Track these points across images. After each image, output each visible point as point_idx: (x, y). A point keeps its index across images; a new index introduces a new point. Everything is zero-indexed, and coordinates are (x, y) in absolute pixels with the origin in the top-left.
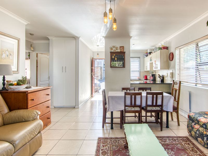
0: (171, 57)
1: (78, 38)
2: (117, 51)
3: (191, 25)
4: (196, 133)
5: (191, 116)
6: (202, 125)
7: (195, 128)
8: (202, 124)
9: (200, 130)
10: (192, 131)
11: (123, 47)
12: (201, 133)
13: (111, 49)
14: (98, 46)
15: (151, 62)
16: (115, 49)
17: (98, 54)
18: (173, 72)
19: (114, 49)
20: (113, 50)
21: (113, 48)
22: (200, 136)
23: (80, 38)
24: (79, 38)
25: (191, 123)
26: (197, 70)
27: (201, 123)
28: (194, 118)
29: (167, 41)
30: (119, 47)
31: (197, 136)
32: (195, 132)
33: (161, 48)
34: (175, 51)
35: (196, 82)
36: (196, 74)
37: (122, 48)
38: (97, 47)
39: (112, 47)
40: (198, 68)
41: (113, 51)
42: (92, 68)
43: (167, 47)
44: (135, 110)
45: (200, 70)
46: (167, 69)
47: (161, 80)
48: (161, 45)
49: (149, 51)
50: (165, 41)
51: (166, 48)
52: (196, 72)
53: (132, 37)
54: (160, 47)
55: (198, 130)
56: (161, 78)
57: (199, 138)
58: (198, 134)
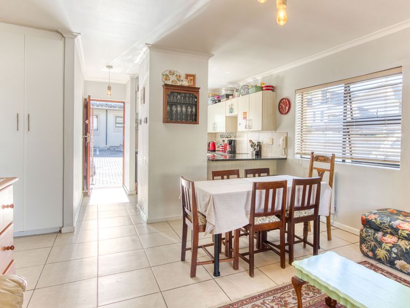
0: (284, 106)
1: (73, 36)
2: (179, 84)
3: (341, 49)
4: (389, 252)
5: (375, 221)
6: (406, 236)
7: (387, 243)
8: (407, 234)
9: (400, 245)
10: (380, 249)
11: (194, 76)
12: (404, 250)
13: (166, 77)
14: (110, 67)
15: (230, 115)
16: (176, 79)
17: (109, 88)
18: (289, 136)
19: (173, 78)
20: (171, 81)
21: (170, 76)
22: (402, 256)
23: (79, 36)
24: (76, 36)
25: (374, 234)
26: (347, 134)
27: (405, 231)
28: (381, 224)
29: (272, 75)
30: (184, 76)
31: (394, 258)
32: (387, 250)
33: (262, 87)
34: (295, 96)
35: (344, 156)
36: (344, 140)
37: (192, 78)
38: (107, 70)
39: (168, 73)
40: (347, 130)
41: (169, 83)
42: (87, 122)
43: (272, 87)
44: (271, 221)
45: (351, 132)
46: (270, 130)
47: (256, 152)
48: (254, 81)
49: (224, 92)
50: (267, 73)
51: (270, 88)
52: (345, 137)
53: (214, 55)
54: (258, 85)
55: (394, 245)
56: (256, 148)
57: (400, 259)
58: (395, 253)
